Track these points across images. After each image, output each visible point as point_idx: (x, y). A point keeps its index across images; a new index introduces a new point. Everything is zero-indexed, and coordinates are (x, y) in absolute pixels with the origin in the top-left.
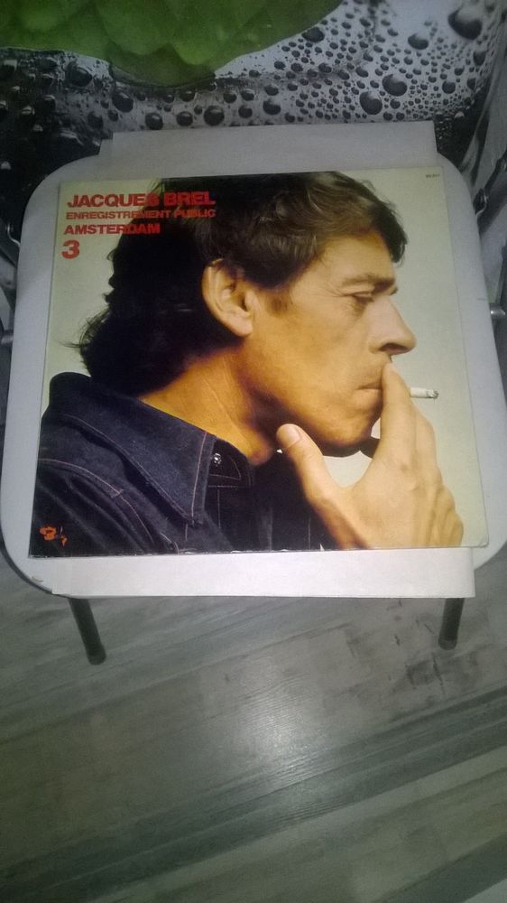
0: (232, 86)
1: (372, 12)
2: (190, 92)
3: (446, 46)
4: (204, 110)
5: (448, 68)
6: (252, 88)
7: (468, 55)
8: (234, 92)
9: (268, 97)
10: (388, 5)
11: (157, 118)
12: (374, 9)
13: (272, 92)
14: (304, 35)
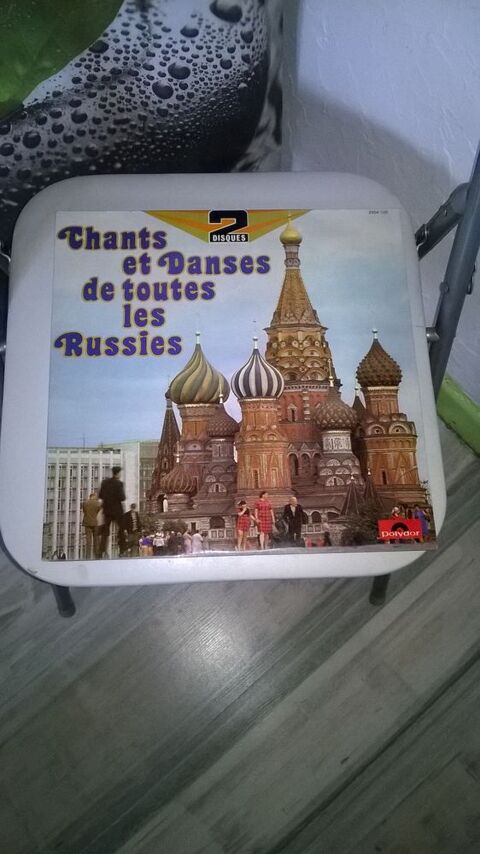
1: (144, 18)
6: (58, 106)
9: (74, 109)
10: (157, 9)
12: (146, 14)
13: (77, 104)
14: (90, 50)
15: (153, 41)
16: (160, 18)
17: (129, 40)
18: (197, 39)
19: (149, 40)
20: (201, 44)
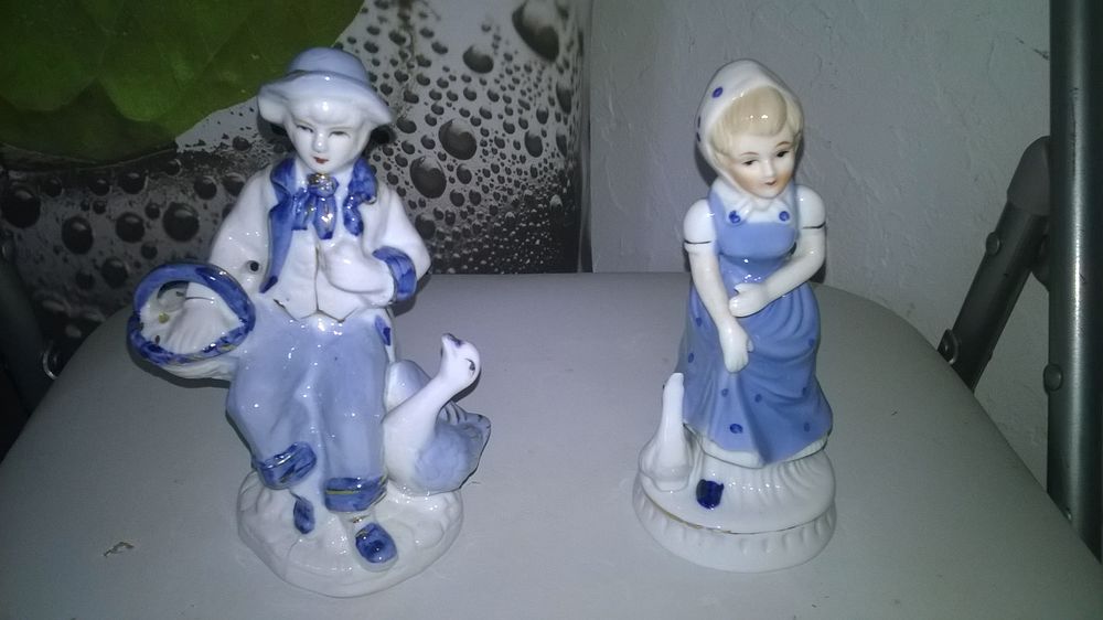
0: (207, 166)
1: (404, 18)
2: (136, 175)
3: (518, 69)
4: (162, 211)
5: (528, 108)
7: (550, 88)
8: (211, 179)
11: (82, 227)
12: (407, 12)
15: (418, 70)
16: (430, 24)
17: (376, 63)
18: (490, 77)
19: (410, 67)
20: (496, 89)
